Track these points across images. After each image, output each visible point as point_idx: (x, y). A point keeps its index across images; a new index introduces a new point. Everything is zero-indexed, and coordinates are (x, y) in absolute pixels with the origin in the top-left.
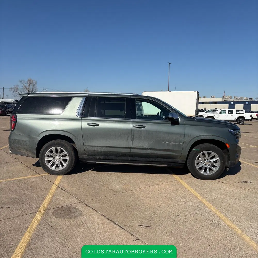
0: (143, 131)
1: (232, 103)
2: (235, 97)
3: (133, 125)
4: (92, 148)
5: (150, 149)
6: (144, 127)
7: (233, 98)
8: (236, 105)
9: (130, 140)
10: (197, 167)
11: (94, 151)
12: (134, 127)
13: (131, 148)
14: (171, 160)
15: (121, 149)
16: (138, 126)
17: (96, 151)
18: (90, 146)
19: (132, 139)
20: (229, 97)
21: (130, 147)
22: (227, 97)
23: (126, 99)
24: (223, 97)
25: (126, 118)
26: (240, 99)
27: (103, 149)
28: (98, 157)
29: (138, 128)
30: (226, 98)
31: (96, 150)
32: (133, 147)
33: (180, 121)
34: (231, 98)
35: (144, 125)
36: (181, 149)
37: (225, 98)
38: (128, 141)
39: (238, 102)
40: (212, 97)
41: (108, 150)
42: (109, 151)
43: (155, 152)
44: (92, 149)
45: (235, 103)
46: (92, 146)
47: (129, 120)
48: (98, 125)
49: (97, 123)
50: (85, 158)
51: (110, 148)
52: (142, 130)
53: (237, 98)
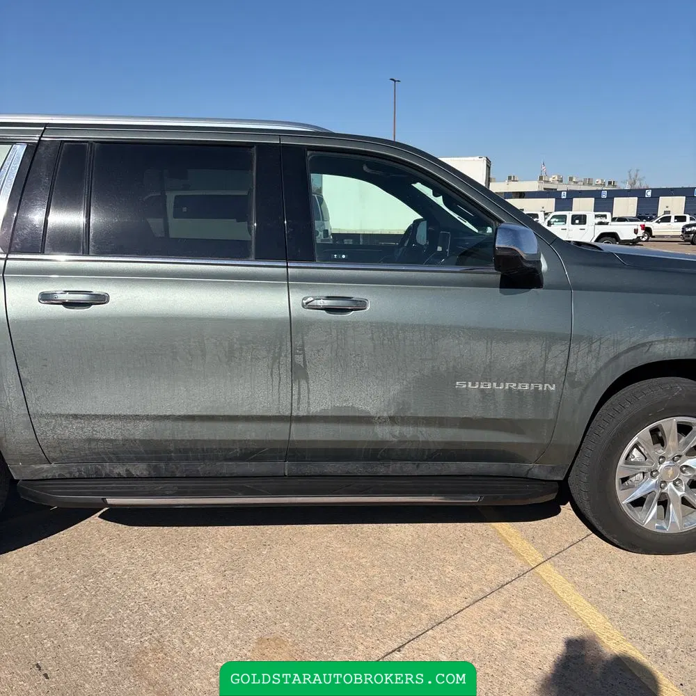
0: (355, 325)
1: (564, 195)
2: (571, 179)
3: (297, 298)
4: (76, 424)
5: (393, 420)
6: (360, 305)
7: (566, 180)
8: (575, 200)
9: (286, 377)
10: (625, 498)
11: (90, 440)
12: (307, 306)
13: (290, 419)
14: (495, 467)
15: (240, 426)
16: (327, 303)
17: (98, 440)
18: (67, 416)
19: (298, 372)
20: (557, 178)
21: (288, 413)
22: (551, 179)
23: (254, 150)
24: (541, 178)
25: (257, 259)
26: (584, 184)
27: (139, 431)
28: (120, 470)
29: (329, 310)
30: (548, 182)
31: (98, 436)
32: (301, 414)
33: (544, 267)
34: (561, 181)
35: (356, 295)
36: (551, 416)
37: (545, 181)
38: (276, 383)
39: (580, 192)
40: (510, 178)
41: (168, 432)
42: (175, 441)
43: (419, 435)
44: (74, 432)
45: (573, 194)
46: (75, 416)
47: (276, 269)
48: (102, 299)
49: (97, 289)
50: (50, 476)
51: (180, 424)
52: (347, 323)
53: (576, 182)
